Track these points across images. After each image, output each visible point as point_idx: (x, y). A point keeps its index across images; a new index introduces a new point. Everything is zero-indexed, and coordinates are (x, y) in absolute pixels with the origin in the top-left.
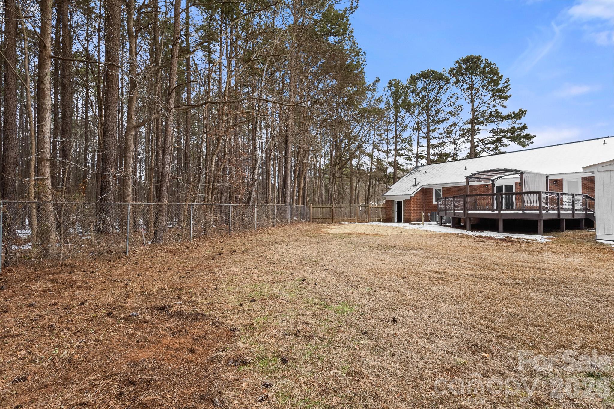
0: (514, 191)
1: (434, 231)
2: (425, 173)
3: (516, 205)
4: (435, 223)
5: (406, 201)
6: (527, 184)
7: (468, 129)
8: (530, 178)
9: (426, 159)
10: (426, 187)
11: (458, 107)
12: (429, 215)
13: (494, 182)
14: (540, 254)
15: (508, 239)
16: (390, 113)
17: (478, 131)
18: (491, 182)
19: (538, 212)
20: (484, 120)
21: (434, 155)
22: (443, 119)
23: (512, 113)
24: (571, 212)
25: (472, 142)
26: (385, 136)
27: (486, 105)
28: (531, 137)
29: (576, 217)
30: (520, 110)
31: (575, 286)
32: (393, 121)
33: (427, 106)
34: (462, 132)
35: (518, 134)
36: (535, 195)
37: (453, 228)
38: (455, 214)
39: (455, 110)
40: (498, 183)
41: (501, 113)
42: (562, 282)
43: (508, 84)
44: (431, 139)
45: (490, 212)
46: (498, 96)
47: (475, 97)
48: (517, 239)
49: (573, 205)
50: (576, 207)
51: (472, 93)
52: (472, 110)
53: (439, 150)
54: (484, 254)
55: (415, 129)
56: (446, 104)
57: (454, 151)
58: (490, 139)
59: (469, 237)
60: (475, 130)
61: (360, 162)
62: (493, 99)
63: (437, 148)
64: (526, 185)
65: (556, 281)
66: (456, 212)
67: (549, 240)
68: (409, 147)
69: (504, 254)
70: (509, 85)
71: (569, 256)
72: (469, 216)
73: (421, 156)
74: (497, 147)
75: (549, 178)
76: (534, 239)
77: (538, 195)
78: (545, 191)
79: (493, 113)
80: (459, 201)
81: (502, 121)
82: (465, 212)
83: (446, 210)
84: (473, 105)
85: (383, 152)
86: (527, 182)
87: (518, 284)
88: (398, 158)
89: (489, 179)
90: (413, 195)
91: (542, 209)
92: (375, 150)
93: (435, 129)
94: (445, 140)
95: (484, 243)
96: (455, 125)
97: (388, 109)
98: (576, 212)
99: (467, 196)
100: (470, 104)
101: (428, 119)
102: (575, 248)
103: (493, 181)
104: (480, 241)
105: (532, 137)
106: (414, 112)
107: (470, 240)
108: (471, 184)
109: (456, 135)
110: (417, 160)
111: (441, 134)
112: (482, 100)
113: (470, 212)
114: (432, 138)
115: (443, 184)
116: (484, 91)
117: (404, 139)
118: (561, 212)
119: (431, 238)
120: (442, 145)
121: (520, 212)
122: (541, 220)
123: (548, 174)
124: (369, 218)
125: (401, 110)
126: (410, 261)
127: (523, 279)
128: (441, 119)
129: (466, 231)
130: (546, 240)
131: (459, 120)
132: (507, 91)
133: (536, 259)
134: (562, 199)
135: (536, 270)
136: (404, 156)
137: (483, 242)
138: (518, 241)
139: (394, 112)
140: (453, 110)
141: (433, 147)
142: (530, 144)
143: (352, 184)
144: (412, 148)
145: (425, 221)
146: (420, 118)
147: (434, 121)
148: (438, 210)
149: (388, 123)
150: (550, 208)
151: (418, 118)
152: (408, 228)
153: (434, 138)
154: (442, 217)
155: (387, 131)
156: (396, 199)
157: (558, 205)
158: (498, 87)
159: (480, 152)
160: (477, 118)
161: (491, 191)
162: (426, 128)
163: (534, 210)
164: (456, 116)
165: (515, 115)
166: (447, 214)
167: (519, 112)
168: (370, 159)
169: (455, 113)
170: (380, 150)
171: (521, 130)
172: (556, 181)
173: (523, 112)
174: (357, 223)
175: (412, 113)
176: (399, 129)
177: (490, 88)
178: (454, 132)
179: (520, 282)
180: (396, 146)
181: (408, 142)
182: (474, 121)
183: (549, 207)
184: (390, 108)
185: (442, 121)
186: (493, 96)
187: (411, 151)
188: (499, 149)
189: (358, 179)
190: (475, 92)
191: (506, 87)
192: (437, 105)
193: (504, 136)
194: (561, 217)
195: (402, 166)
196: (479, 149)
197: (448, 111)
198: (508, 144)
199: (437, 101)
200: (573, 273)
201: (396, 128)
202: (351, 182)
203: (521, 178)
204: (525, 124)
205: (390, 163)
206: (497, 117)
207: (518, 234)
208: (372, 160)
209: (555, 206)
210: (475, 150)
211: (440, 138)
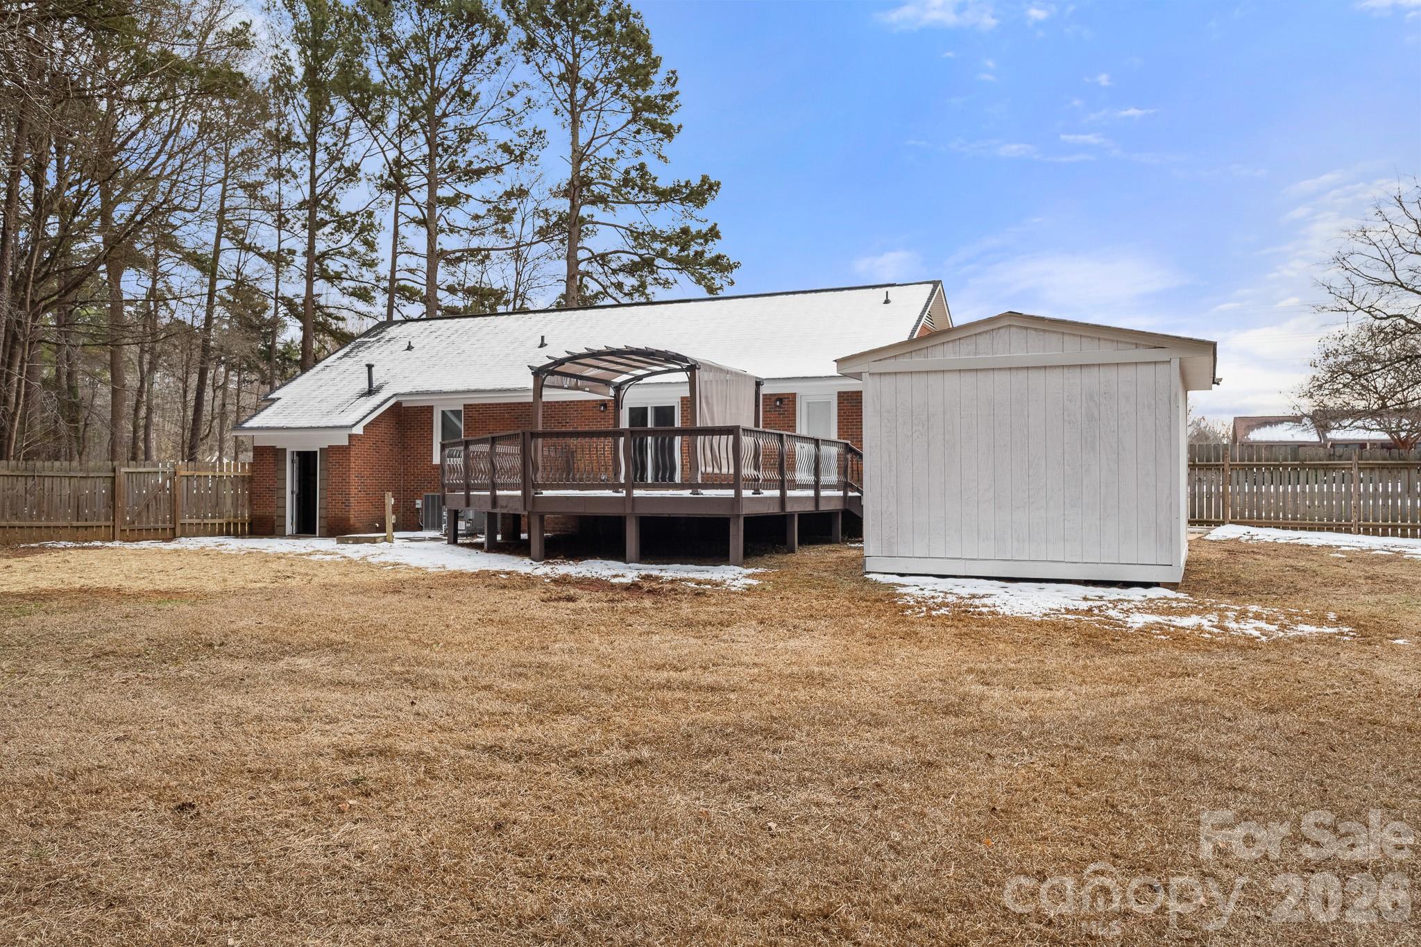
0: (678, 423)
1: (422, 564)
2: (410, 348)
3: (682, 468)
4: (436, 534)
5: (330, 451)
6: (707, 403)
7: (560, 215)
8: (714, 385)
9: (425, 303)
10: (408, 402)
11: (530, 133)
12: (419, 504)
13: (622, 393)
14: (726, 634)
15: (646, 586)
16: (289, 108)
17: (590, 227)
18: (612, 392)
19: (730, 493)
20: (608, 190)
21: (452, 290)
22: (483, 165)
23: (683, 184)
24: (811, 493)
25: (572, 261)
26: (270, 190)
27: (615, 143)
28: (729, 264)
29: (824, 507)
30: (705, 179)
31: (801, 742)
32: (303, 139)
33: (429, 107)
34: (541, 222)
35: (696, 253)
36: (724, 438)
37: (489, 551)
38: (495, 500)
39: (523, 141)
40: (633, 398)
41: (655, 179)
42: (767, 733)
43: (674, 89)
44: (442, 231)
45: (608, 493)
46: (647, 122)
47: (582, 110)
48: (672, 581)
49: (817, 472)
50: (824, 479)
51: (572, 95)
52: (574, 151)
53: (470, 273)
54: (559, 652)
55: (388, 187)
56: (493, 114)
57: (518, 284)
58: (625, 259)
59: (529, 582)
60: (582, 221)
61: (160, 285)
62: (633, 127)
63: (463, 265)
64: (704, 405)
65: (752, 732)
66: (499, 493)
67: (755, 582)
68: (361, 249)
69: (623, 642)
70: (677, 93)
71: (799, 631)
72: (539, 509)
73: (404, 288)
74: (643, 285)
75: (764, 390)
76: (719, 580)
77: (731, 437)
78: (751, 425)
79: (633, 174)
80: (509, 454)
81: (658, 203)
82: (524, 493)
83: (468, 488)
84: (575, 135)
85: (261, 255)
86: (706, 398)
87: (639, 762)
88: (320, 286)
89: (607, 383)
90: (358, 430)
91: (742, 483)
92: (225, 243)
93: (458, 195)
94: (489, 240)
95: (571, 605)
96: (522, 193)
97: (282, 86)
98: (823, 493)
99: (535, 435)
100: (568, 130)
101: (430, 158)
102: (815, 603)
103: (618, 388)
104: (559, 599)
105: (730, 267)
106: (381, 118)
107: (529, 596)
108: (549, 395)
109: (524, 227)
110: (391, 300)
111: (476, 217)
112: (601, 125)
113: (546, 493)
114: (445, 226)
115: (469, 391)
116: (608, 95)
117: (343, 218)
118: (790, 493)
119: (396, 597)
120: (479, 255)
121: (687, 493)
122: (738, 516)
123: (762, 375)
124: (173, 520)
125: (333, 102)
126: (257, 711)
127: (655, 742)
128: (475, 166)
129: (527, 561)
130: (749, 581)
131: (533, 177)
132: (672, 111)
133: (711, 649)
134: (792, 455)
135: (703, 696)
136: (345, 284)
137: (570, 599)
138: (675, 589)
139: (306, 103)
140: (518, 140)
141: (450, 262)
142: (726, 287)
143: (116, 378)
144: (374, 255)
145: (396, 528)
146: (405, 147)
147: (452, 168)
148: (443, 486)
149: (283, 142)
150: (765, 480)
151: (399, 148)
152: (328, 558)
153: (452, 230)
154: (456, 512)
155: (278, 174)
156: (293, 445)
157: (782, 473)
158: (648, 93)
159: (596, 296)
160: (587, 183)
161: (612, 422)
162: (426, 188)
163: (721, 487)
164: (526, 164)
165: (691, 193)
166: (472, 501)
167: (701, 186)
168: (207, 280)
169: (522, 154)
170: (249, 248)
171: (706, 241)
172: (780, 398)
173: (711, 188)
174: (117, 544)
175: (376, 123)
176: (326, 176)
177: (625, 89)
178: (518, 217)
179: (646, 753)
180: (312, 238)
181: (362, 230)
182: (577, 188)
183: (761, 477)
184: (292, 89)
185: (480, 173)
186: (634, 120)
187: (372, 264)
188: (647, 291)
189: (147, 357)
190: (585, 92)
191: (669, 97)
192: (464, 111)
193: (662, 254)
194: (789, 509)
195: (337, 318)
196: (593, 287)
197: (501, 142)
198: (671, 280)
199: (465, 97)
200: (802, 694)
201: (313, 169)
202: (115, 367)
203: (692, 382)
204: (716, 225)
205: (289, 303)
206: (643, 189)
207: (678, 566)
208: (212, 284)
209: (774, 475)
210: (581, 288)
211: (472, 232)
